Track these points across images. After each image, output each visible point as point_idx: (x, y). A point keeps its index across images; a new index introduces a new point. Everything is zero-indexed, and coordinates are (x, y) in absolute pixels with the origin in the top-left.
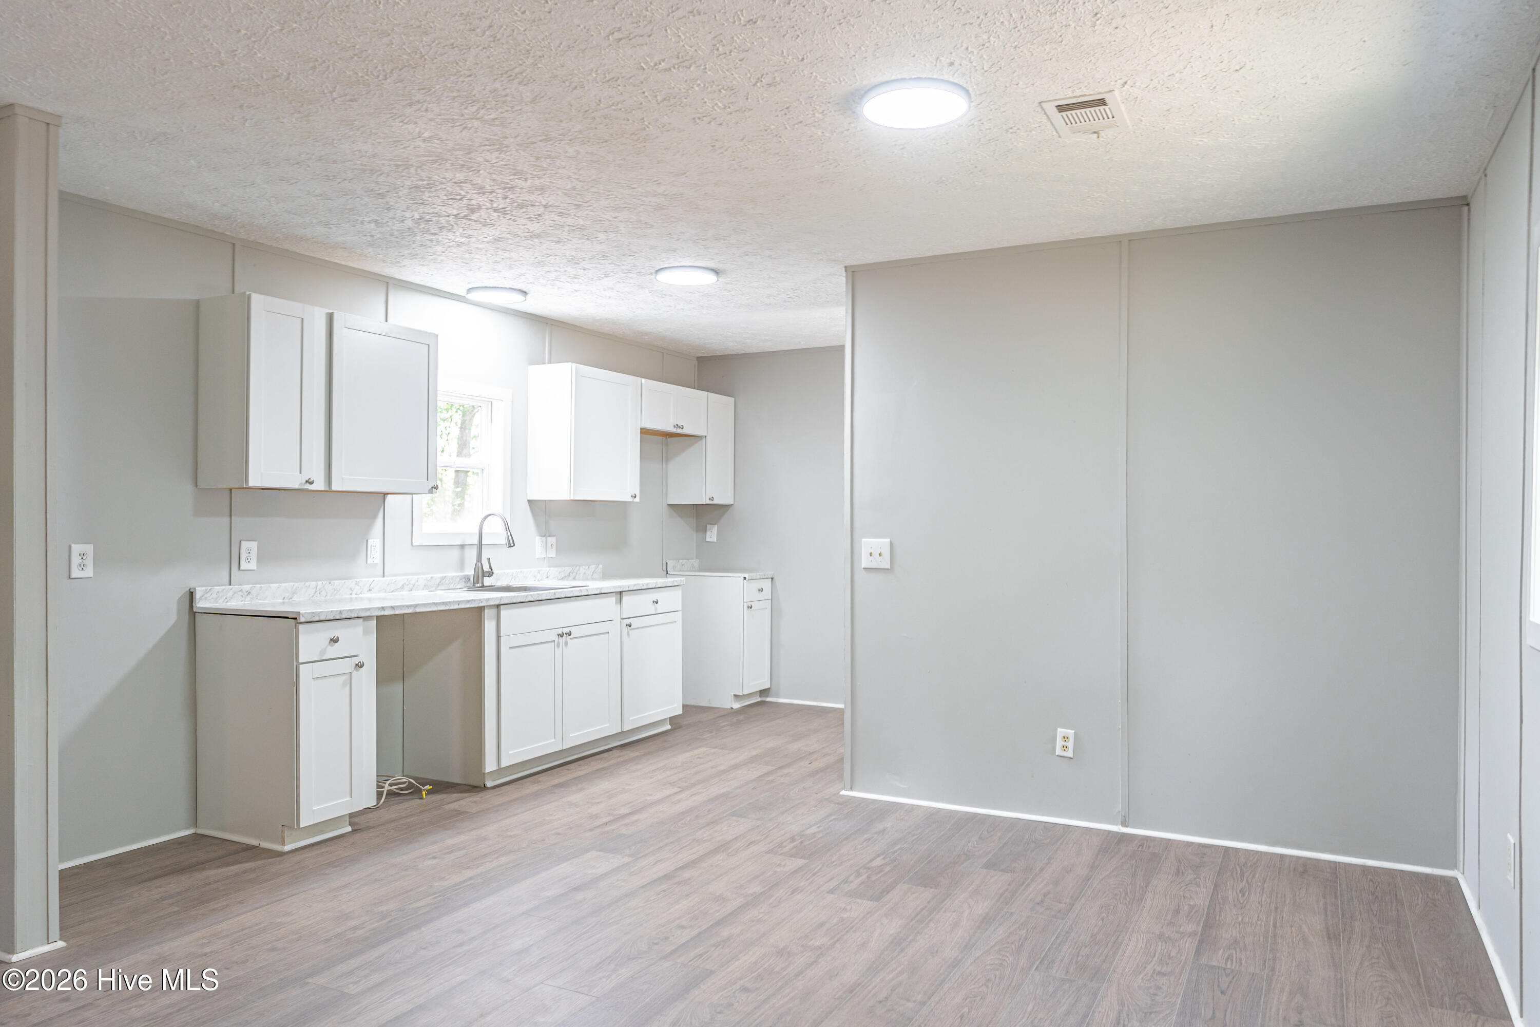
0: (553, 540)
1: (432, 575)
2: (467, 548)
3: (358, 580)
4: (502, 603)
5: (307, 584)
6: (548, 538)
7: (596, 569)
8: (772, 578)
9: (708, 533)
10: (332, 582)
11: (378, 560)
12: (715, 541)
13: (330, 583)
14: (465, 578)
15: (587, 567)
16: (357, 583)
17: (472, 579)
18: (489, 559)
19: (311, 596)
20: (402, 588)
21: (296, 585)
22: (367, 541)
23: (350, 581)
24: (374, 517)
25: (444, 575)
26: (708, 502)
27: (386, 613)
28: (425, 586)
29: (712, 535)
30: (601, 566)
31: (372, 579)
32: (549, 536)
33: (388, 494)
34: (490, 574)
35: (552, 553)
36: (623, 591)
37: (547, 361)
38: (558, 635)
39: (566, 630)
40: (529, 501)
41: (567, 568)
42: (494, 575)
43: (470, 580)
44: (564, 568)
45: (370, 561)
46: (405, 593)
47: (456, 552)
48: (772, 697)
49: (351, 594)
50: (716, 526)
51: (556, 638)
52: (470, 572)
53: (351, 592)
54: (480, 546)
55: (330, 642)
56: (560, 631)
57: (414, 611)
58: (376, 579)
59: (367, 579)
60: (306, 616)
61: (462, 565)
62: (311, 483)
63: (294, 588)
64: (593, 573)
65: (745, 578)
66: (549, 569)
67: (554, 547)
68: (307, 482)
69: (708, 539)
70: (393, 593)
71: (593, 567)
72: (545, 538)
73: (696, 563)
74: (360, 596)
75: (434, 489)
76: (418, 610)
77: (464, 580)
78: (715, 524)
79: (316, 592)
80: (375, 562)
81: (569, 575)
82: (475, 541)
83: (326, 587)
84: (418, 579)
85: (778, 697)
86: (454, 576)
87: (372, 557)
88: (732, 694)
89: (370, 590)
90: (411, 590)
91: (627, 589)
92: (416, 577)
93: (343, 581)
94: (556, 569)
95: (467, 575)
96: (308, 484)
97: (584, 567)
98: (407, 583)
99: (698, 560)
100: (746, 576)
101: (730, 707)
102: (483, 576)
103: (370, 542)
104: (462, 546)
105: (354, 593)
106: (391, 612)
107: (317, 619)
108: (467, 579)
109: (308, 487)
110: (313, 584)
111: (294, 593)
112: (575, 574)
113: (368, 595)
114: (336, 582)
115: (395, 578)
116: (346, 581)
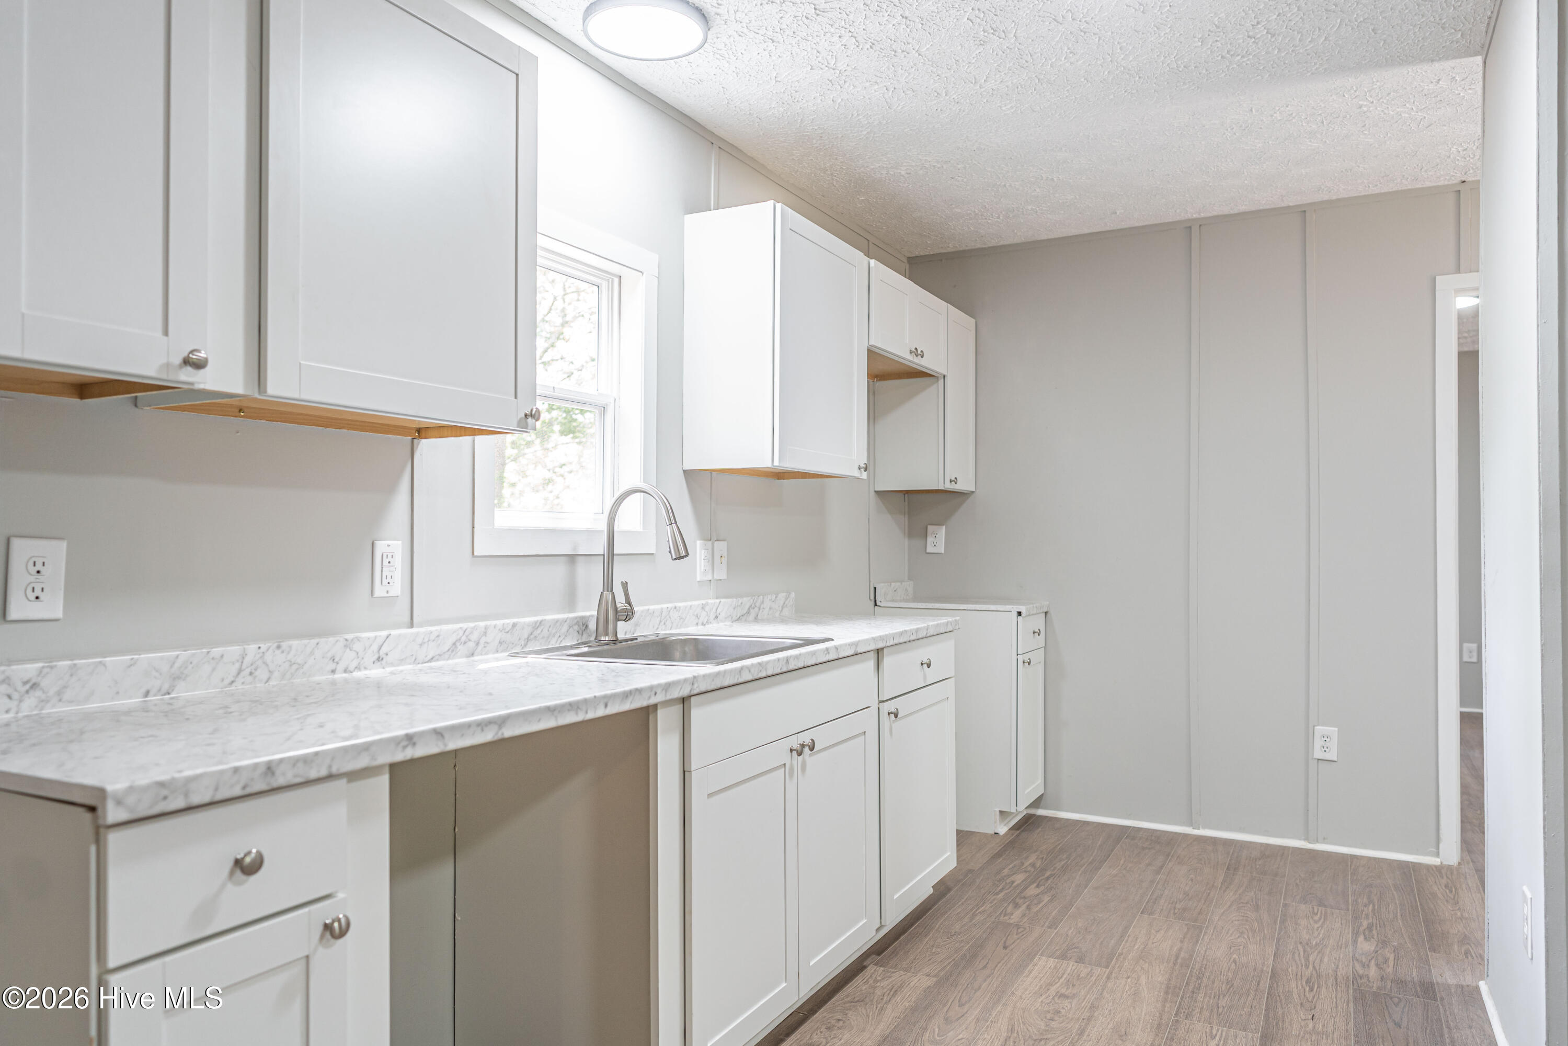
0: (721, 547)
1: (515, 620)
2: (580, 561)
3: (350, 636)
4: (695, 692)
5: (216, 651)
6: (716, 543)
7: (786, 599)
8: (1046, 613)
9: (930, 539)
10: (284, 645)
11: (398, 587)
12: (943, 552)
13: (279, 647)
14: (577, 623)
15: (774, 597)
16: (348, 645)
17: (592, 626)
18: (625, 585)
19: (227, 682)
20: (453, 650)
21: (184, 655)
22: (373, 544)
23: (332, 639)
24: (391, 488)
25: (539, 618)
26: (948, 486)
27: (420, 751)
28: (500, 643)
29: (937, 541)
30: (793, 595)
31: (384, 633)
32: (718, 540)
33: (421, 432)
34: (628, 615)
35: (721, 574)
36: (882, 649)
37: (712, 208)
38: (791, 750)
39: (806, 738)
40: (685, 472)
41: (745, 599)
42: (636, 616)
43: (587, 626)
44: (740, 600)
45: (379, 591)
46: (459, 661)
47: (560, 570)
48: (1046, 808)
49: (333, 672)
50: (944, 527)
51: (786, 758)
52: (589, 611)
53: (332, 666)
54: (610, 557)
55: (232, 873)
56: (795, 742)
57: (499, 736)
58: (394, 632)
59: (371, 635)
60: (131, 800)
61: (571, 599)
62: (199, 365)
63: (177, 665)
64: (783, 607)
65: (1020, 614)
66: (718, 601)
67: (724, 560)
68: (187, 362)
69: (930, 549)
70: (433, 664)
71: (782, 596)
72: (710, 543)
73: (909, 585)
74: (357, 674)
75: (530, 420)
76: (508, 732)
77: (576, 627)
78: (942, 525)
79: (240, 671)
80: (390, 594)
81: (748, 612)
82: (600, 548)
83: (268, 657)
84: (486, 628)
85: (1058, 809)
86: (557, 621)
87: (385, 582)
88: (997, 810)
89: (379, 659)
90: (473, 654)
91: (891, 643)
92: (482, 624)
93: (314, 641)
94: (729, 600)
95: (582, 618)
96: (189, 369)
97: (769, 597)
98: (464, 638)
99: (912, 583)
100: (1023, 609)
101: (993, 833)
102: (617, 619)
103: (381, 547)
104: (572, 558)
105: (341, 667)
106: (433, 748)
107: (180, 803)
108: (583, 625)
109: (187, 376)
110: (234, 651)
111: (177, 678)
112: (756, 609)
113: (375, 673)
114: (295, 643)
115: (438, 628)
116: (322, 640)
